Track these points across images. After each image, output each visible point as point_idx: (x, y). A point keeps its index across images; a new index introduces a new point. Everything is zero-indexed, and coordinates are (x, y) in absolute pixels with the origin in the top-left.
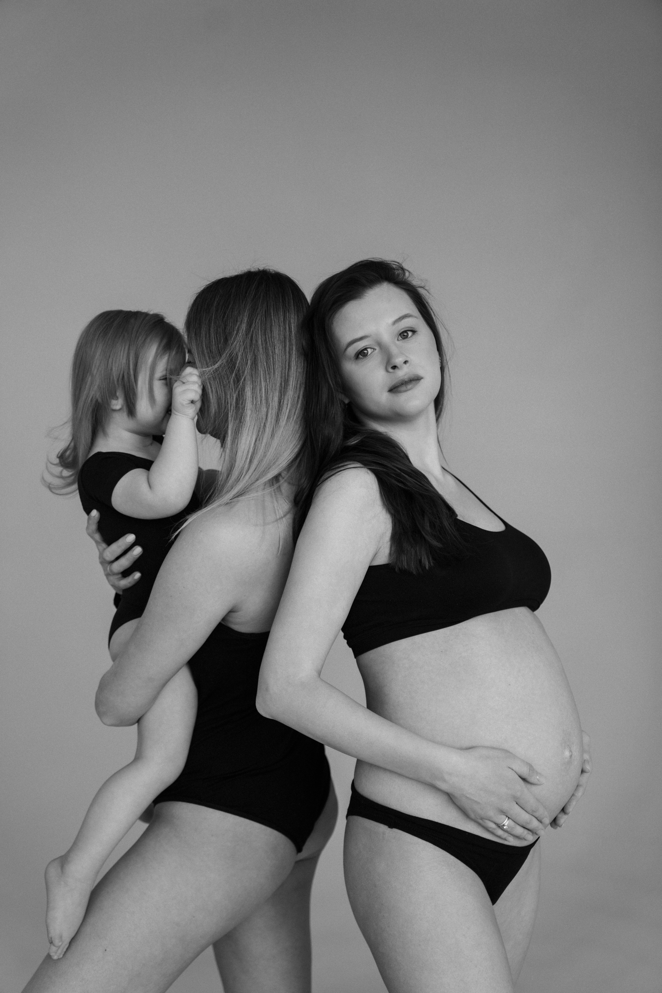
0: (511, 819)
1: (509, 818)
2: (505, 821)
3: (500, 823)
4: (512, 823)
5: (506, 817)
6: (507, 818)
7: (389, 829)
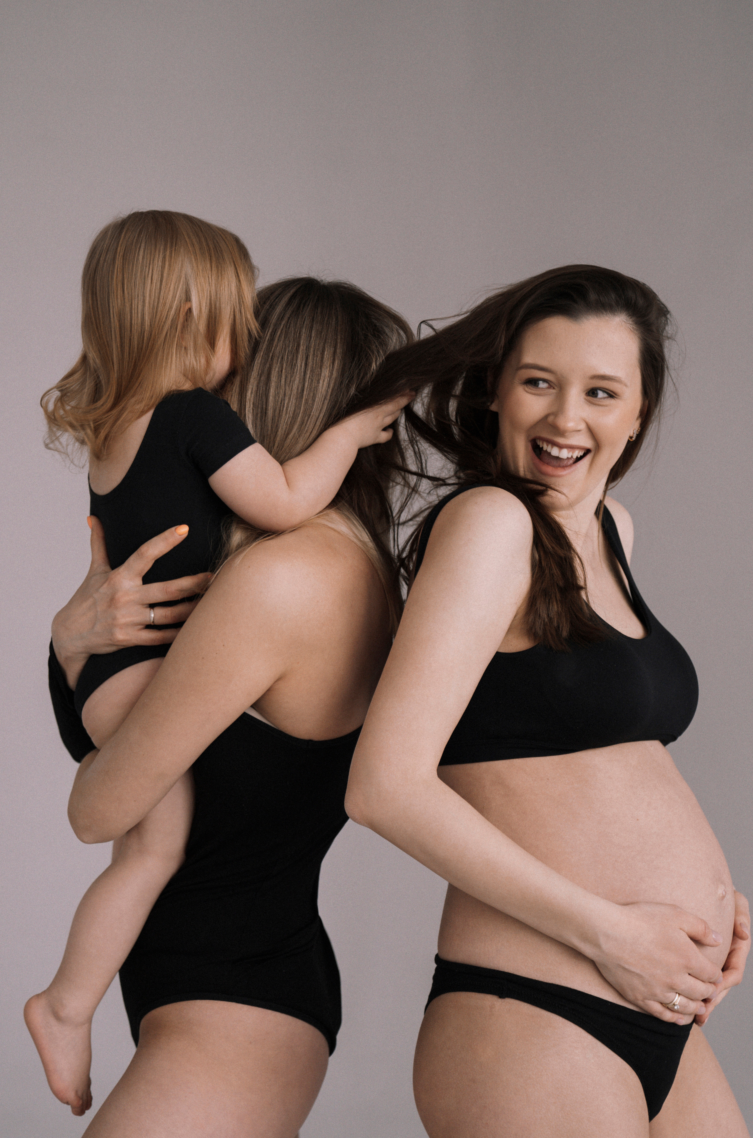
0: (683, 995)
1: (679, 994)
2: (675, 998)
3: (669, 1002)
4: (684, 1000)
5: (675, 993)
6: (677, 995)
7: (500, 1000)
